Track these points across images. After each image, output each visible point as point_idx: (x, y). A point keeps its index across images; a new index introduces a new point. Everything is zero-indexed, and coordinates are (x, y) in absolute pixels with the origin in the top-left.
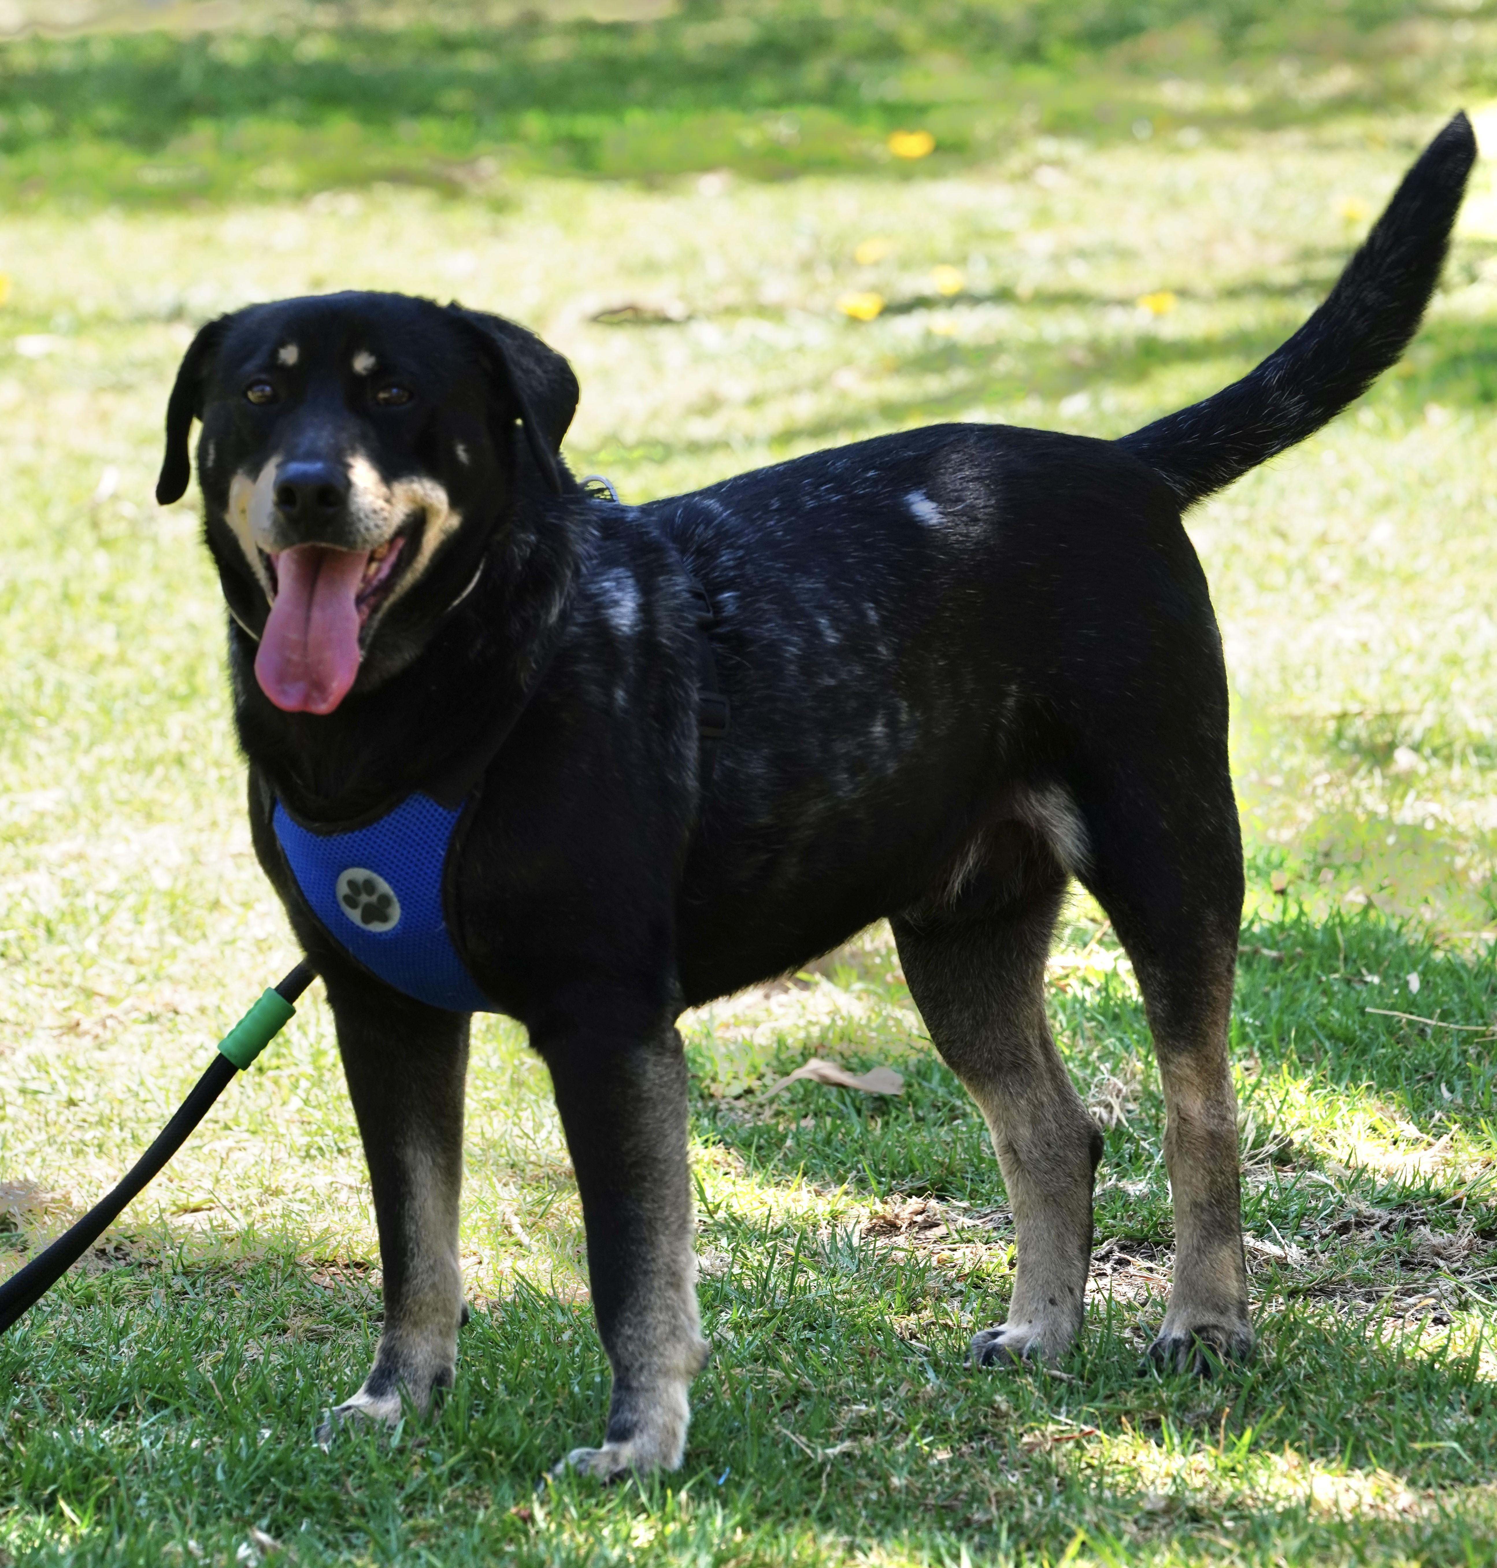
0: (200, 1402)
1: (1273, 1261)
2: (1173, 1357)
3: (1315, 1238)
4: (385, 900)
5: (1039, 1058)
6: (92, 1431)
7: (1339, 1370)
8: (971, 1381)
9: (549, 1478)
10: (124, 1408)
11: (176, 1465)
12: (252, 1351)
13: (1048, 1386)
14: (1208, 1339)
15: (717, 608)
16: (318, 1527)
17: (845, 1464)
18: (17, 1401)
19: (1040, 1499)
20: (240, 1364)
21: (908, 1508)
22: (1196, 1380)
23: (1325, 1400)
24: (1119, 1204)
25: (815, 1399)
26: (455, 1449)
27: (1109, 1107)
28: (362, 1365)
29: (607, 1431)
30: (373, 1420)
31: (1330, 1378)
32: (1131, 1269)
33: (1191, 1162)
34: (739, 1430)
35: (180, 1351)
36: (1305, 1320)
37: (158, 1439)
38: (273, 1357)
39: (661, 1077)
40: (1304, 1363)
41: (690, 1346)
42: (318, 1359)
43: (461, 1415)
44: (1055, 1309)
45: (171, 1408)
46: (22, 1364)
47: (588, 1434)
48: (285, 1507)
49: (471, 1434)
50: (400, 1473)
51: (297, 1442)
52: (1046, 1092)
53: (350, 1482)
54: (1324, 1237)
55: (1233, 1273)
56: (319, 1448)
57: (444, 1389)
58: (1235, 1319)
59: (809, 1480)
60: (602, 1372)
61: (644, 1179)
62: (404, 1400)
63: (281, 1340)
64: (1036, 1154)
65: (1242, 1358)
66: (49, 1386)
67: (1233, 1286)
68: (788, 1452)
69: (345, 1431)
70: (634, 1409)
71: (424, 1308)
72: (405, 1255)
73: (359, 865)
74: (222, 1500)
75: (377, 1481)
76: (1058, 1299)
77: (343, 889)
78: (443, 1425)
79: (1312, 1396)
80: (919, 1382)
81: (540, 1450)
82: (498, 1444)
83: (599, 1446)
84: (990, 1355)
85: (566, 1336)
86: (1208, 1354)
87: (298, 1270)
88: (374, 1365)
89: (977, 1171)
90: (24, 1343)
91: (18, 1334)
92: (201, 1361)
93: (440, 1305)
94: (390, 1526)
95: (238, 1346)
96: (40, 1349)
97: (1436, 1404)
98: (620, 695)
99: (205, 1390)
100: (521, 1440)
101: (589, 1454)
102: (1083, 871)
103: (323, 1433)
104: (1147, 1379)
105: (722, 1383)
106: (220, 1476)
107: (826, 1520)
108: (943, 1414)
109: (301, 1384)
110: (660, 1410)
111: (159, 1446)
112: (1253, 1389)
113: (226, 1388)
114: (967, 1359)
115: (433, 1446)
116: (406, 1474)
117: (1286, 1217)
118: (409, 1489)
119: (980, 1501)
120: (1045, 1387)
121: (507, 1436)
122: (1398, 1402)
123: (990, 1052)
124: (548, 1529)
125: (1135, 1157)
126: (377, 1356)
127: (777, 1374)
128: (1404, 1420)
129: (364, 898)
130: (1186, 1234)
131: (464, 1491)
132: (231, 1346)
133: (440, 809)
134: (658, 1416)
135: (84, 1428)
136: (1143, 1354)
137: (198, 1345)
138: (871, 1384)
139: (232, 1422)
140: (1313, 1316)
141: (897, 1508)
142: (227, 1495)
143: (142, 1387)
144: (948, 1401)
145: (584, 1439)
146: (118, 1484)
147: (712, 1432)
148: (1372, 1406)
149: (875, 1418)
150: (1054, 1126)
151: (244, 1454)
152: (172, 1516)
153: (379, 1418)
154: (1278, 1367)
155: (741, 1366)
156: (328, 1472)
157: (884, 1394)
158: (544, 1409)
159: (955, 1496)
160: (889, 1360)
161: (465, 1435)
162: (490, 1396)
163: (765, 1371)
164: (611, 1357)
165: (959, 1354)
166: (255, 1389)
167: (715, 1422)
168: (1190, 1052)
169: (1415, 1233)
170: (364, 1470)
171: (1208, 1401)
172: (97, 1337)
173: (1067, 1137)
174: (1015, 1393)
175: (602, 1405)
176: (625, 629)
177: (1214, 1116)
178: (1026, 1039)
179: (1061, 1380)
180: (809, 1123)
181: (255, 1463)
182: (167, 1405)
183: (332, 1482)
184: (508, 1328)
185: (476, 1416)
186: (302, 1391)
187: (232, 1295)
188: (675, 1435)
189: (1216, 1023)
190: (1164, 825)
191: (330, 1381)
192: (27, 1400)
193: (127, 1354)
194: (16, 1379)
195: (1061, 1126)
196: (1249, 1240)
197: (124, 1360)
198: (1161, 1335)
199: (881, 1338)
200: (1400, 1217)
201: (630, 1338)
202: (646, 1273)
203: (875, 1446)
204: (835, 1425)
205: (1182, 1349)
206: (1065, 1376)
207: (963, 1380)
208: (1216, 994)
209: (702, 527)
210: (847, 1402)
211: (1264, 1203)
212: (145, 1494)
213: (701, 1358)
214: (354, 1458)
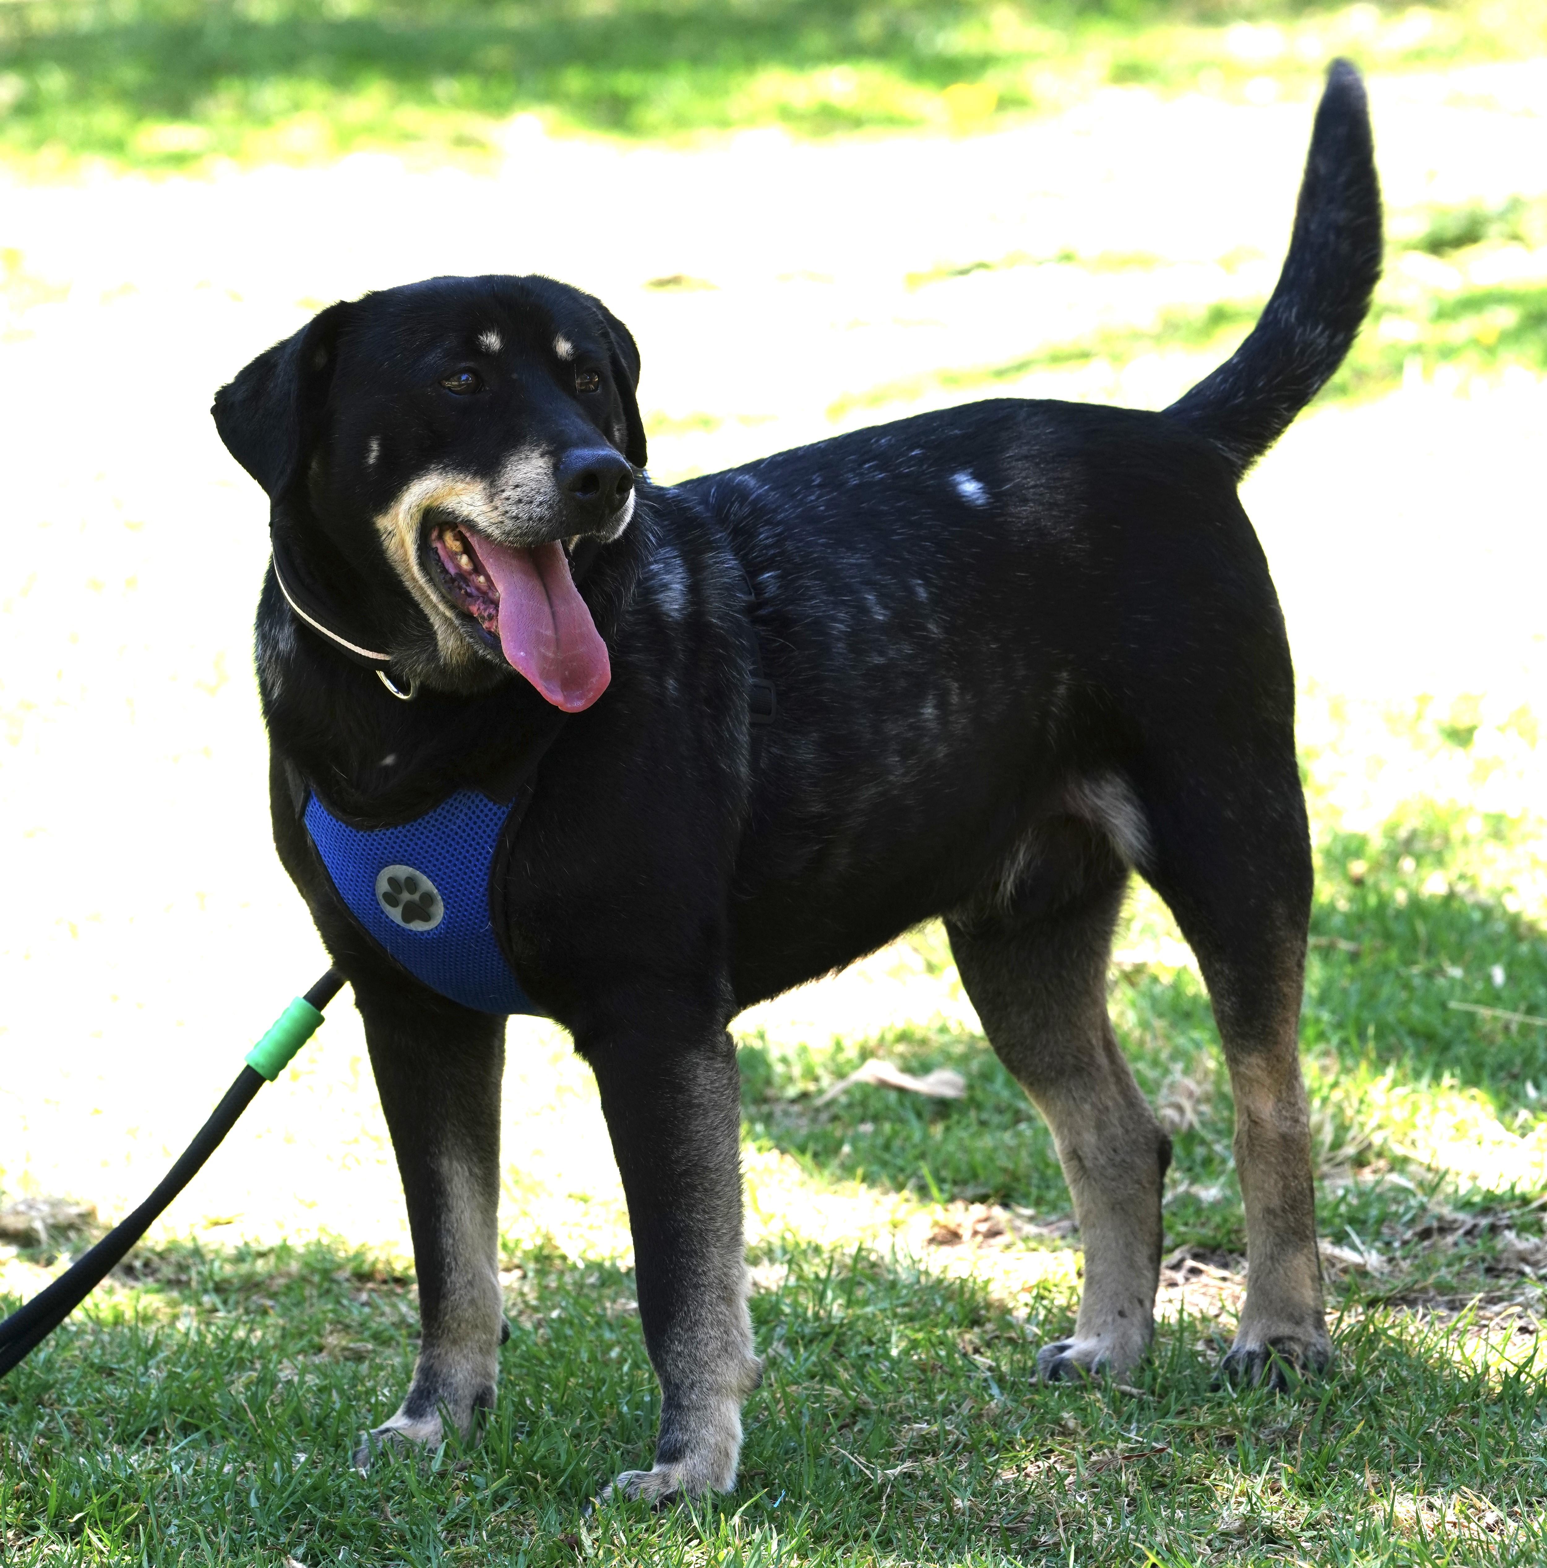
0: (232, 1425)
1: (1352, 1270)
2: (1248, 1370)
3: (1396, 1244)
4: (428, 899)
5: (1102, 1059)
6: (120, 1456)
7: (1421, 1382)
8: (1037, 1397)
9: (597, 1502)
10: (153, 1432)
11: (208, 1491)
12: (286, 1372)
13: (1117, 1401)
14: (1284, 1351)
15: (758, 589)
16: (356, 1556)
17: (906, 1485)
18: (42, 1425)
19: (1109, 1520)
20: (274, 1385)
21: (972, 1531)
22: (1271, 1394)
23: (1407, 1414)
24: (1191, 1210)
25: (874, 1417)
26: (499, 1473)
27: (1180, 1109)
28: (402, 1385)
29: (657, 1453)
30: (412, 1444)
31: (1411, 1391)
32: (1203, 1278)
33: (1262, 1167)
34: (795, 1450)
35: (211, 1372)
36: (1385, 1331)
37: (189, 1464)
38: (308, 1377)
39: (712, 1083)
40: (1384, 1375)
41: (743, 1362)
42: (355, 1379)
43: (505, 1437)
44: (1125, 1321)
45: (203, 1431)
46: (47, 1387)
47: (638, 1456)
48: (322, 1536)
49: (515, 1458)
50: (441, 1498)
51: (334, 1467)
52: (1111, 1095)
53: (389, 1508)
54: (1405, 1243)
55: (1308, 1282)
56: (357, 1472)
57: (486, 1409)
58: (1311, 1330)
59: (868, 1503)
60: (652, 1391)
61: (694, 1188)
62: (445, 1422)
63: (317, 1360)
64: (1102, 1160)
65: (1320, 1370)
66: (75, 1410)
67: (1308, 1295)
68: (846, 1472)
69: (384, 1454)
70: (684, 1429)
71: (463, 1325)
72: (442, 1269)
73: (401, 862)
74: (255, 1527)
75: (417, 1507)
76: (1127, 1312)
77: (383, 886)
78: (486, 1447)
79: (1393, 1410)
80: (983, 1398)
81: (587, 1474)
82: (543, 1467)
83: (649, 1468)
84: (1057, 1369)
85: (614, 1353)
86: (1284, 1366)
87: (335, 1287)
88: (412, 1386)
89: (1043, 1177)
90: (49, 1365)
91: (42, 1356)
92: (233, 1382)
93: (479, 1321)
94: (432, 1554)
95: (271, 1366)
96: (65, 1371)
97: (1523, 1417)
98: (671, 684)
99: (237, 1413)
100: (568, 1463)
101: (638, 1476)
102: (1144, 864)
103: (360, 1456)
104: (1221, 1393)
105: (778, 1402)
106: (254, 1503)
107: (886, 1544)
108: (1008, 1432)
109: (337, 1406)
110: (711, 1429)
111: (190, 1472)
112: (1331, 1403)
113: (260, 1410)
114: (1033, 1374)
115: (475, 1470)
116: (447, 1499)
117: (1364, 1222)
118: (451, 1515)
119: (1047, 1523)
120: (1114, 1402)
121: (553, 1460)
122: (1482, 1416)
123: (1051, 1055)
124: (596, 1556)
125: (1207, 1162)
126: (414, 1375)
127: (835, 1391)
128: (1489, 1435)
129: (406, 896)
130: (1259, 1242)
131: (508, 1516)
132: (265, 1367)
133: (490, 805)
134: (710, 1435)
135: (111, 1454)
136: (1216, 1367)
137: (230, 1365)
138: (932, 1401)
139: (267, 1446)
140: (1393, 1326)
141: (960, 1532)
142: (260, 1523)
143: (172, 1410)
144: (1013, 1419)
145: (633, 1461)
146: (147, 1511)
147: (767, 1453)
148: (1457, 1420)
149: (938, 1436)
150: (1120, 1131)
151: (278, 1480)
152: (203, 1544)
153: (419, 1441)
154: (1357, 1380)
155: (797, 1383)
156: (366, 1498)
157: (947, 1412)
158: (591, 1430)
159: (1021, 1517)
160: (951, 1375)
161: (509, 1458)
162: (535, 1417)
163: (822, 1389)
164: (660, 1376)
165: (1024, 1369)
166: (289, 1412)
167: (770, 1442)
168: (1260, 1052)
169: (1500, 1238)
170: (404, 1495)
171: (1284, 1416)
172: (124, 1358)
173: (1135, 1142)
174: (1083, 1410)
175: (652, 1425)
176: (675, 614)
177: (1286, 1118)
178: (1089, 1042)
179: (1132, 1396)
180: (867, 1128)
181: (290, 1489)
182: (197, 1428)
183: (371, 1508)
184: (554, 1345)
185: (521, 1438)
186: (339, 1413)
187: (265, 1312)
188: (727, 1455)
189: (1286, 1021)
190: (1229, 814)
191: (368, 1402)
192: (52, 1425)
193: (156, 1375)
194: (41, 1402)
195: (1127, 1131)
196: (1326, 1247)
197: (153, 1382)
198: (1234, 1347)
199: (943, 1353)
200: (1484, 1222)
201: (679, 1354)
202: (696, 1287)
203: (938, 1466)
204: (896, 1445)
205: (1258, 1362)
206: (1135, 1391)
207: (1028, 1397)
208: (1286, 990)
209: (736, 505)
210: (906, 1420)
211: (1343, 1209)
212: (176, 1522)
213: (753, 1375)
214: (394, 1483)
